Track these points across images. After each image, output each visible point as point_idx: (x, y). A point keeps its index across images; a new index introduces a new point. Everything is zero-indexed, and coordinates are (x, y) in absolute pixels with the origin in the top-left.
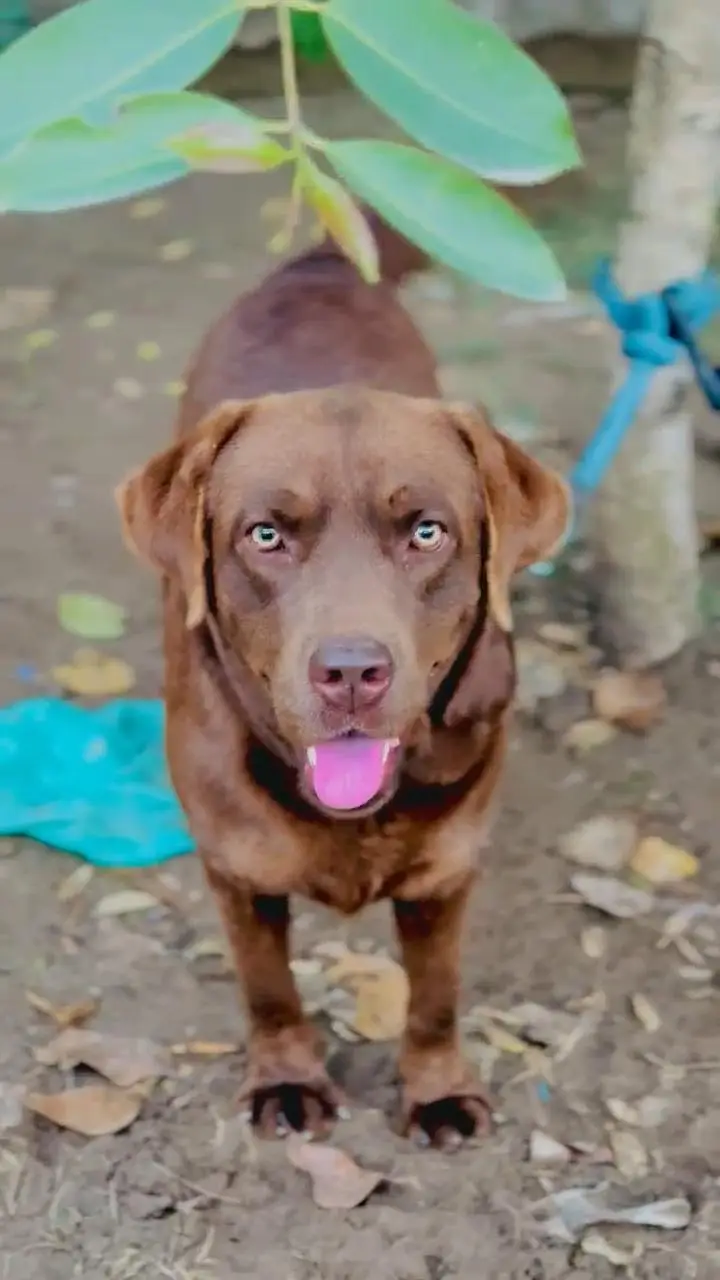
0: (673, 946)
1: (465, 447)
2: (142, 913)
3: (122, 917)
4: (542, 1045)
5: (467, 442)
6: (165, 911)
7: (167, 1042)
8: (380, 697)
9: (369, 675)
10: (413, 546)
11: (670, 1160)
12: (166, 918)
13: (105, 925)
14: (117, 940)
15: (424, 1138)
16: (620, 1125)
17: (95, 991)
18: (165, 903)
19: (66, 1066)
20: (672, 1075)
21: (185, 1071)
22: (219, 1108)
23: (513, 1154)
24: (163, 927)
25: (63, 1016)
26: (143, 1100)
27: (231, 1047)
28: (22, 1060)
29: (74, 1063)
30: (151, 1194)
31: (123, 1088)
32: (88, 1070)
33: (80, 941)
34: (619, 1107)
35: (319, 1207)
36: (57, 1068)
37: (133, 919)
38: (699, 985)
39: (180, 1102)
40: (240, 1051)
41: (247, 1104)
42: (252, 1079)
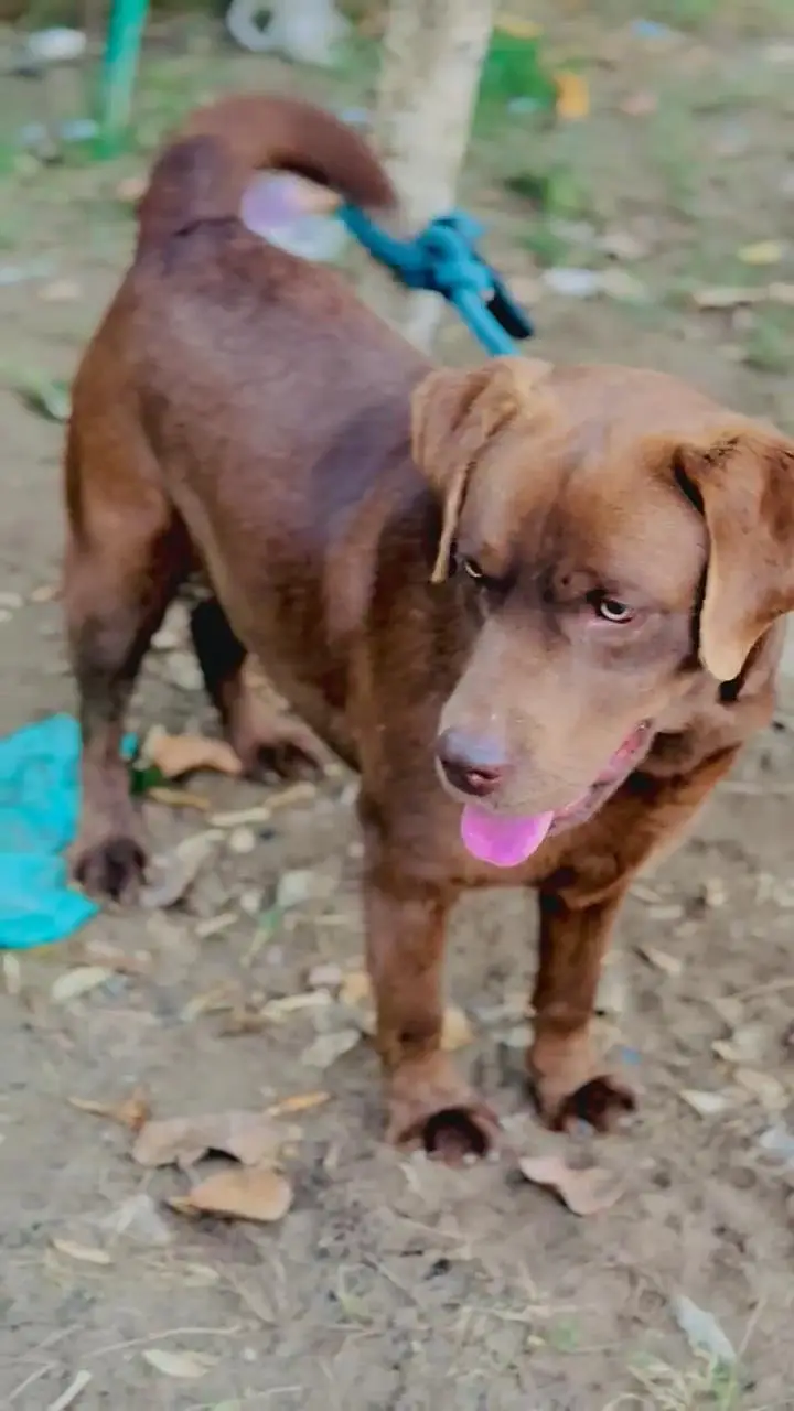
2: (101, 986)
3: (85, 996)
6: (124, 979)
7: (259, 1109)
12: (129, 987)
13: (76, 1009)
14: (97, 1024)
17: (131, 1079)
18: (121, 971)
19: (187, 1159)
20: (731, 1009)
21: (296, 1132)
22: (386, 1153)
23: (681, 1116)
24: (136, 996)
25: (131, 1111)
26: (278, 1172)
27: (322, 1097)
28: (124, 1168)
29: (200, 1152)
30: (406, 1254)
31: (254, 1166)
32: (216, 1155)
33: (67, 1032)
34: (722, 1048)
35: (578, 1215)
36: (175, 1166)
37: (99, 996)
38: (679, 922)
39: (331, 1162)
40: (334, 1098)
41: (417, 1141)
42: (403, 1117)
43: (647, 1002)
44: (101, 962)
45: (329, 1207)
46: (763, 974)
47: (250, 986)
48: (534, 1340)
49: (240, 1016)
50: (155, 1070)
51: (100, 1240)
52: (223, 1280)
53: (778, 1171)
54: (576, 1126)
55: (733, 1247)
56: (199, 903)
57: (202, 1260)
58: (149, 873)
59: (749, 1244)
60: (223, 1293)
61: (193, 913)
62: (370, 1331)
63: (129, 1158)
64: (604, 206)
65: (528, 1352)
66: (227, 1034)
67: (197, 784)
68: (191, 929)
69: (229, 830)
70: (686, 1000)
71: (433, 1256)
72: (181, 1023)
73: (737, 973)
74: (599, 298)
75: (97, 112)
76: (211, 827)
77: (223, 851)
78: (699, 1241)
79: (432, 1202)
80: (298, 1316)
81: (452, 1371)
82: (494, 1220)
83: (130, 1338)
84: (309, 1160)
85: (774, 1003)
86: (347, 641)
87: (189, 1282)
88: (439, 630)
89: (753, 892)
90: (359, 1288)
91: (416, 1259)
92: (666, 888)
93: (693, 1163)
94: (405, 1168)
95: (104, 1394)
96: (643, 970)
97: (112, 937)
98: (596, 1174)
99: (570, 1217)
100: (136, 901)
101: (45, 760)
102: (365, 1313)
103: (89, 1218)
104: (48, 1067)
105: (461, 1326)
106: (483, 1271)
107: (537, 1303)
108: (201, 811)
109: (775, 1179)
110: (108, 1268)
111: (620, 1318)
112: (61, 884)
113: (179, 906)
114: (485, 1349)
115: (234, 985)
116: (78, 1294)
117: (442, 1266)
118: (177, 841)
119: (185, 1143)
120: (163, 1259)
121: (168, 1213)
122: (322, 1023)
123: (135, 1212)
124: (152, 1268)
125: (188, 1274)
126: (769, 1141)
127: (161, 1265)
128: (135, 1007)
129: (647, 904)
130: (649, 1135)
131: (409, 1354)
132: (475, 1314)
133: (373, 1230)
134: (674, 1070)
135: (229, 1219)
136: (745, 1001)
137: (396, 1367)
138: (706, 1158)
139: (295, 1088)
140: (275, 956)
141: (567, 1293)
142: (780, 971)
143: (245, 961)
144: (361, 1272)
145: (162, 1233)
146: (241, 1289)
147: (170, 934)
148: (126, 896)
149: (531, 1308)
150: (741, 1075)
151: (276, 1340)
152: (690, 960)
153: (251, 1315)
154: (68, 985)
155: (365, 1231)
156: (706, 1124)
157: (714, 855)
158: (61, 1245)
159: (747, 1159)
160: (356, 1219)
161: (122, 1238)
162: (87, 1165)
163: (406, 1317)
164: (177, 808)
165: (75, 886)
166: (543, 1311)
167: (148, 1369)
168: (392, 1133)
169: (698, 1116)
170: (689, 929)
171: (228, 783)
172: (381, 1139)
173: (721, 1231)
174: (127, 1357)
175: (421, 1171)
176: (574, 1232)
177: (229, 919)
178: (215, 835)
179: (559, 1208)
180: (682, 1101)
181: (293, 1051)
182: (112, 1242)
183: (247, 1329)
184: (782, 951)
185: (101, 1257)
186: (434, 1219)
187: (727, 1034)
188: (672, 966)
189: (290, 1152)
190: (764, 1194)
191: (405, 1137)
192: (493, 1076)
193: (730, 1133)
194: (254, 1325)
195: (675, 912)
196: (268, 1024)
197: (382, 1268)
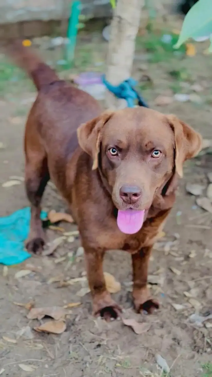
0: (169, 254)
1: (171, 129)
2: (28, 275)
3: (23, 277)
4: (156, 284)
5: (172, 128)
6: (34, 273)
7: (61, 306)
8: (138, 200)
9: (135, 195)
10: (152, 157)
11: (207, 303)
12: (35, 275)
13: (20, 281)
14: (25, 284)
15: (146, 313)
16: (189, 298)
17: (31, 298)
18: (33, 271)
19: (40, 318)
20: (191, 284)
21: (70, 312)
22: (91, 317)
23: (171, 310)
24: (37, 278)
25: (28, 306)
26: (64, 322)
27: (79, 303)
28: (25, 320)
29: (43, 316)
30: (90, 342)
31: (58, 320)
32: (47, 317)
33: (17, 286)
34: (187, 294)
35: (137, 334)
36: (37, 319)
37: (27, 277)
38: (182, 261)
39: (77, 319)
40: (82, 304)
41: (99, 314)
42: (96, 308)
43: (170, 281)
44: (29, 269)
45: (74, 330)
46: (202, 275)
47: (66, 276)
48: (118, 365)
49: (62, 283)
50: (37, 296)
51: (15, 337)
52: (44, 348)
53: (192, 324)
54: (143, 312)
55: (176, 343)
56: (56, 254)
57: (40, 343)
58: (45, 247)
59: (181, 343)
60: (44, 351)
61: (55, 257)
62: (77, 361)
63: (26, 317)
64: (194, 78)
65: (116, 367)
66: (58, 287)
67: (61, 225)
68: (54, 261)
69: (68, 236)
70: (181, 281)
71: (97, 343)
72: (47, 284)
73: (195, 275)
74: (189, 101)
75: (65, 58)
76: (63, 235)
77: (66, 242)
78: (168, 341)
79: (100, 330)
80: (61, 357)
81: (95, 372)
82: (116, 335)
83: (16, 361)
84: (72, 319)
85: (203, 282)
86: (71, 187)
87: (36, 348)
88: (89, 184)
89: (203, 254)
90: (77, 351)
91: (92, 344)
92: (180, 253)
93: (172, 322)
94: (95, 321)
95: (7, 374)
96: (170, 273)
97: (33, 263)
98: (144, 324)
99: (135, 335)
100: (41, 253)
101: (22, 218)
102: (77, 357)
103: (12, 332)
104: (10, 294)
105: (100, 360)
106: (108, 347)
107: (120, 355)
108: (61, 232)
109: (191, 326)
110: (16, 344)
111: (142, 360)
112: (22, 249)
113: (51, 255)
114: (105, 366)
115: (62, 275)
116: (6, 350)
117: (99, 346)
118: (54, 239)
119: (40, 314)
120: (30, 342)
121: (33, 331)
122: (83, 285)
123: (26, 331)
124: (27, 344)
125: (36, 346)
126: (192, 317)
127: (29, 344)
128: (36, 280)
129: (175, 257)
130: (162, 315)
131: (86, 367)
132: (104, 357)
133: (83, 336)
134: (173, 299)
135: (49, 333)
136: (196, 282)
137: (82, 371)
138: (176, 321)
139: (73, 301)
140: (74, 268)
141: (129, 353)
142: (207, 274)
143: (66, 269)
144: (78, 347)
145: (31, 336)
146: (48, 351)
147: (48, 262)
148: (38, 253)
149: (118, 356)
150: (191, 301)
151: (53, 363)
152: (183, 271)
153: (49, 357)
154: (19, 274)
155: (81, 336)
156: (177, 312)
157: (195, 245)
158: (4, 338)
159: (186, 321)
160: (79, 333)
161: (21, 337)
162: (16, 319)
163: (87, 358)
164: (55, 231)
165: (25, 250)
166: (121, 358)
167: (19, 369)
168: (93, 313)
169: (175, 310)
170: (185, 263)
171: (69, 225)
172: (91, 314)
173: (174, 339)
174: (15, 366)
175: (99, 322)
176: (136, 338)
177: (63, 259)
178: (64, 238)
179: (133, 333)
180: (172, 306)
181: (74, 292)
182: (18, 338)
183: (47, 360)
184: (208, 269)
185: (14, 341)
186: (100, 334)
187: (189, 290)
188: (178, 272)
189: (68, 317)
190: (187, 331)
191: (96, 314)
192: (124, 299)
193: (183, 315)
194: (49, 359)
195: (182, 259)
196: (69, 285)
197: (84, 346)
